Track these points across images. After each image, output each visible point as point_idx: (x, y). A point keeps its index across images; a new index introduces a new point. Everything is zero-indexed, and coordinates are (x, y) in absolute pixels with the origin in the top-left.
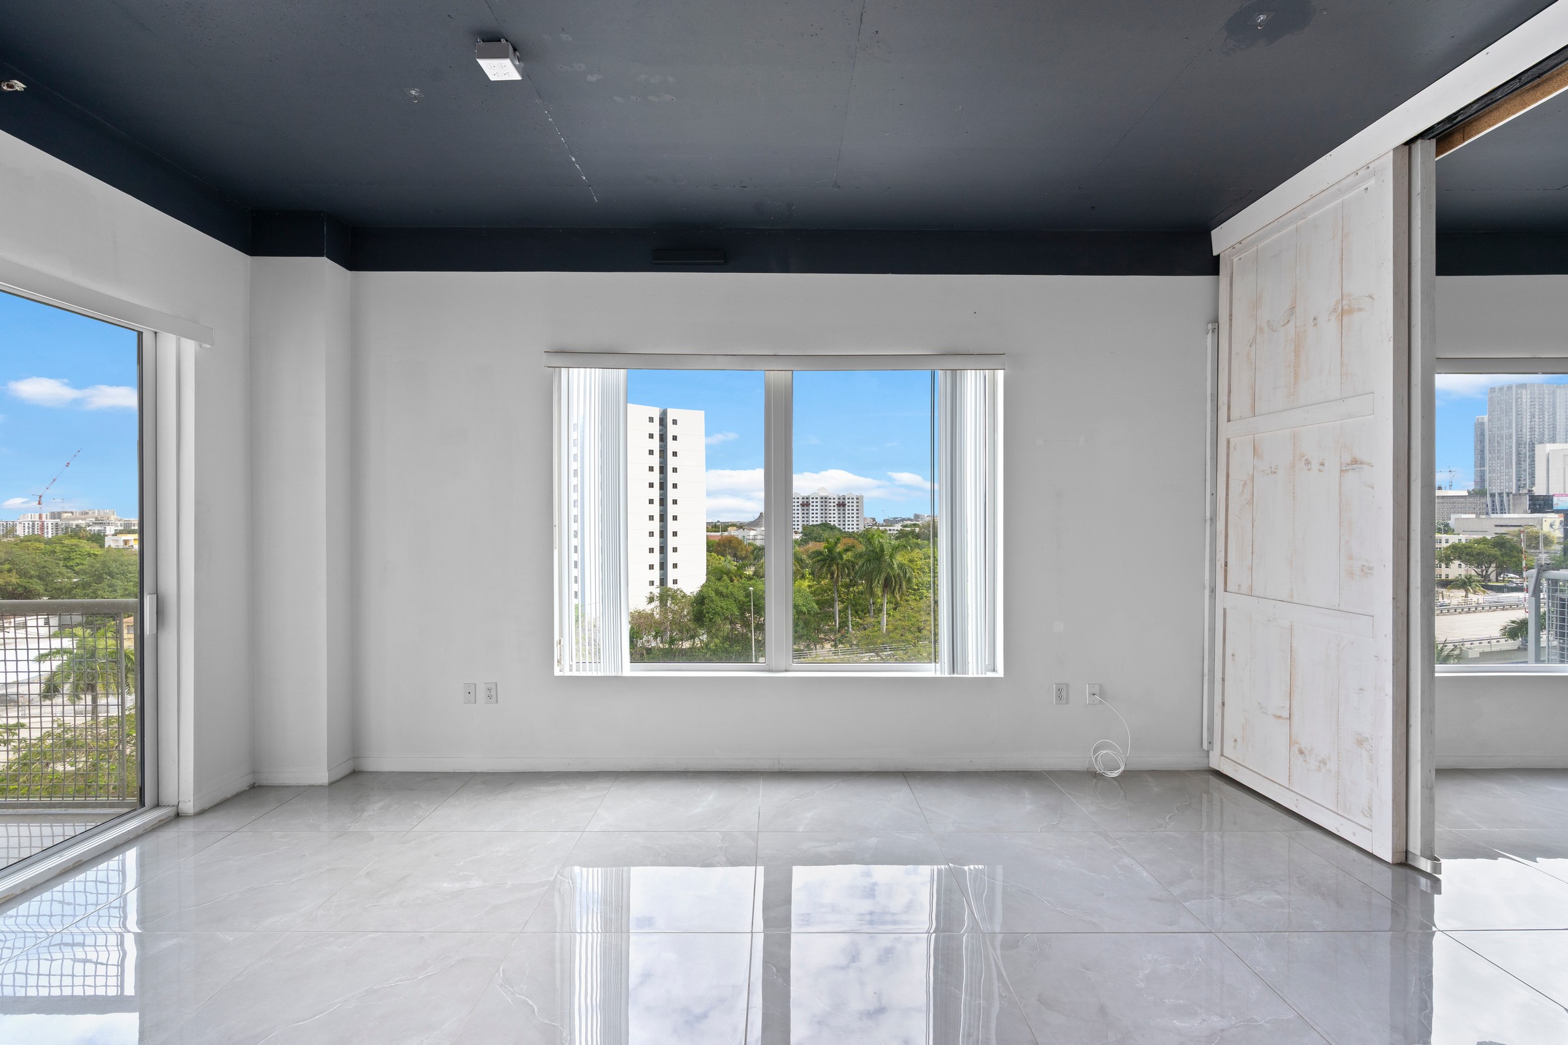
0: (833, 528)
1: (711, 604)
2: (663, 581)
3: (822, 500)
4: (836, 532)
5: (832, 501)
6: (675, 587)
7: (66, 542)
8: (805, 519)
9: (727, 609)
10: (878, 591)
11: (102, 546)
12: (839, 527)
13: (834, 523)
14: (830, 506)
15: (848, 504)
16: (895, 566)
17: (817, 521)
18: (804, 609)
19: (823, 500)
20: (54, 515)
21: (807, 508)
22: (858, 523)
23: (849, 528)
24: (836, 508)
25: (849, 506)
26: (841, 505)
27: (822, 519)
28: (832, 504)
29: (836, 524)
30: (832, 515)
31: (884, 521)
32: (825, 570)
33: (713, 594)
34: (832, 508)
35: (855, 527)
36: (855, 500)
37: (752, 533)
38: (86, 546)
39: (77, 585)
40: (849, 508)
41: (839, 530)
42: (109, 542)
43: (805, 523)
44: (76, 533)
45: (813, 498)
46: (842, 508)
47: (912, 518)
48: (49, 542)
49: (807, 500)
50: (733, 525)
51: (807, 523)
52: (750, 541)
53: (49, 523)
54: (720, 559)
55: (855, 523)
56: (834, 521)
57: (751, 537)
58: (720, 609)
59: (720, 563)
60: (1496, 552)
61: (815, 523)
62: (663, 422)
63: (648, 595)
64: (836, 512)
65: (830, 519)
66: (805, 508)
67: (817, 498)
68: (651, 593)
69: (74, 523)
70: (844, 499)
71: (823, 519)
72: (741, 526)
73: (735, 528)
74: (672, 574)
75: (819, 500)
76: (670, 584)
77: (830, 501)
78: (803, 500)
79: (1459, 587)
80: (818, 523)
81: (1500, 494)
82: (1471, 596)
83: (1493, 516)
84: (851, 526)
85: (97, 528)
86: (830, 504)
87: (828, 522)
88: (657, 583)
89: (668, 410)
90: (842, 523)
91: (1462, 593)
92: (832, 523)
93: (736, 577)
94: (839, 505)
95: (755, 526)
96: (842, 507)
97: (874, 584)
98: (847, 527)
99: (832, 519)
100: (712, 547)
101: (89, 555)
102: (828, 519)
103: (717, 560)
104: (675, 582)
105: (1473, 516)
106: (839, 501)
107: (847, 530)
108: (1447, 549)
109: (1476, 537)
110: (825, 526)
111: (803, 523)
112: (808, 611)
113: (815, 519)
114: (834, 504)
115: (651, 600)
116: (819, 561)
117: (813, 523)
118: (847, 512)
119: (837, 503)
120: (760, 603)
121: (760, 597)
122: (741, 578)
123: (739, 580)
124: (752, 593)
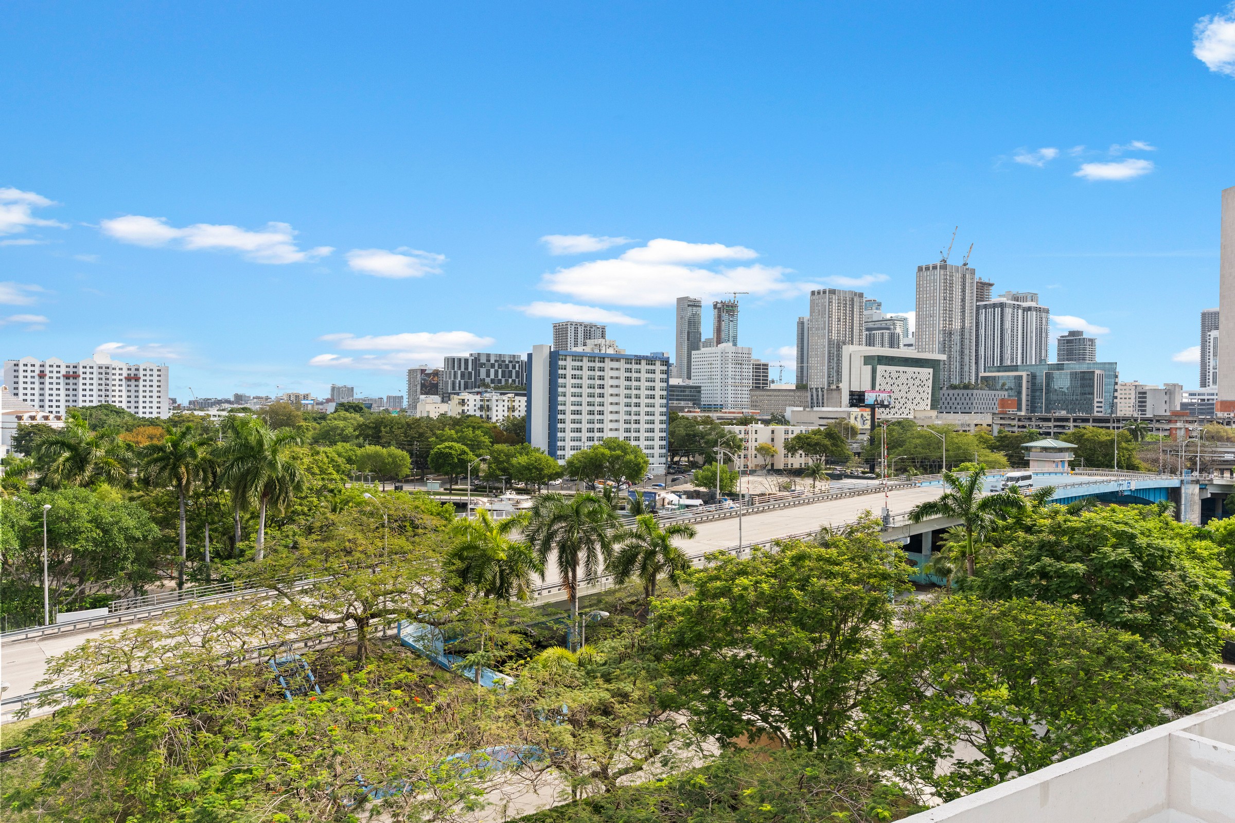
0: (119, 412)
3: (100, 370)
4: (127, 418)
5: (117, 372)
8: (71, 398)
10: (255, 501)
12: (128, 410)
13: (120, 405)
14: (114, 380)
15: (143, 378)
16: (280, 466)
17: (92, 401)
18: (138, 534)
19: (103, 371)
21: (75, 381)
22: (159, 405)
23: (145, 413)
24: (123, 383)
25: (145, 381)
26: (133, 378)
27: (100, 399)
28: (117, 377)
29: (124, 405)
30: (117, 393)
31: (190, 403)
32: (166, 474)
34: (117, 383)
35: (155, 410)
36: (155, 373)
40: (145, 383)
41: (130, 415)
43: (71, 404)
45: (84, 367)
46: (133, 383)
47: (232, 399)
49: (75, 370)
51: (74, 404)
55: (155, 405)
56: (120, 399)
60: (827, 442)
61: (88, 404)
64: (123, 388)
65: (113, 399)
66: (71, 381)
67: (91, 367)
70: (137, 370)
71: (103, 399)
75: (95, 370)
77: (114, 372)
78: (68, 369)
79: (808, 476)
80: (94, 404)
81: (817, 389)
82: (817, 483)
83: (815, 409)
84: (148, 410)
86: (114, 377)
87: (110, 402)
90: (133, 405)
91: (809, 481)
92: (117, 405)
94: (128, 379)
96: (133, 381)
97: (251, 493)
98: (141, 410)
99: (117, 399)
102: (110, 399)
105: (801, 409)
106: (129, 372)
107: (141, 415)
108: (793, 439)
109: (811, 428)
110: (107, 408)
111: (68, 404)
112: (143, 536)
113: (89, 398)
114: (121, 377)
116: (156, 461)
117: (84, 404)
118: (141, 389)
119: (125, 375)
120: (58, 528)
121: (58, 518)
122: (18, 490)
123: (13, 494)
124: (45, 513)
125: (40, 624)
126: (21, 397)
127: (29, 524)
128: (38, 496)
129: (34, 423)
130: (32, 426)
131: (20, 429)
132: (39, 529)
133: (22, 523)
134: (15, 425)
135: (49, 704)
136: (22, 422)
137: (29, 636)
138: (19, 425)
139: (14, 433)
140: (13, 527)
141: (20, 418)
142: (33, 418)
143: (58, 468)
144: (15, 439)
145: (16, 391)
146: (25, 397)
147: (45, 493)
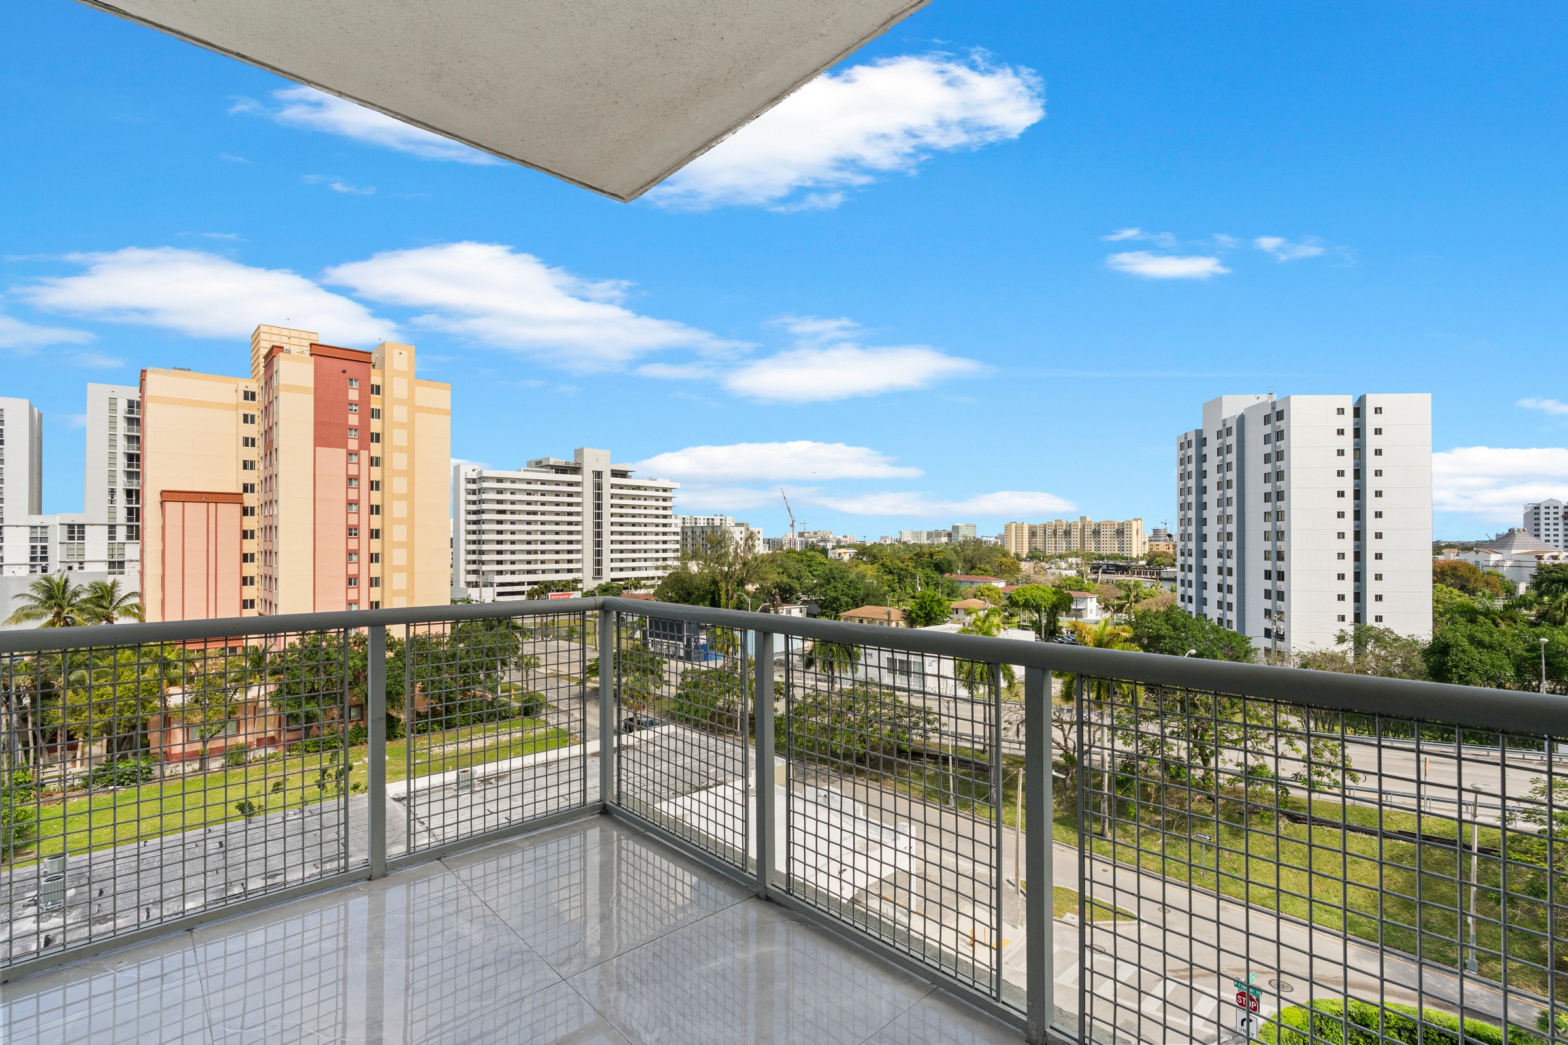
1: (1460, 655)
2: (1359, 617)
6: (1381, 626)
7: (809, 554)
9: (1493, 666)
11: (827, 557)
20: (801, 535)
33: (1465, 643)
37: (1494, 558)
38: (820, 558)
39: (816, 585)
42: (831, 554)
44: (813, 547)
48: (799, 554)
50: (1450, 546)
52: (1489, 569)
53: (798, 539)
54: (1451, 592)
57: (1491, 564)
58: (1478, 663)
59: (1451, 598)
62: (1358, 412)
63: (1338, 634)
68: (1342, 631)
69: (810, 540)
72: (1465, 548)
73: (1456, 550)
74: (1372, 609)
76: (1370, 621)
85: (822, 544)
88: (1350, 618)
89: (1368, 396)
93: (1503, 620)
95: (1499, 548)
100: (1441, 574)
101: (821, 563)
103: (1446, 593)
104: (1379, 619)
115: (1341, 640)
120: (1558, 662)
121: (1559, 653)
122: (1515, 622)
123: (1510, 625)
124: (1543, 646)
125: (1539, 749)
126: (1543, 538)
127: (1525, 654)
128: (1537, 630)
129: (1556, 562)
130: (1554, 565)
131: (1540, 568)
132: (1537, 661)
133: (1518, 652)
134: (1535, 564)
135: (1535, 821)
136: (1542, 562)
137: (1526, 757)
138: (1539, 564)
139: (1534, 571)
140: (1508, 654)
141: (1540, 558)
142: (1555, 558)
143: (1561, 605)
144: (1534, 577)
145: (1537, 533)
146: (1547, 538)
147: (1545, 628)
